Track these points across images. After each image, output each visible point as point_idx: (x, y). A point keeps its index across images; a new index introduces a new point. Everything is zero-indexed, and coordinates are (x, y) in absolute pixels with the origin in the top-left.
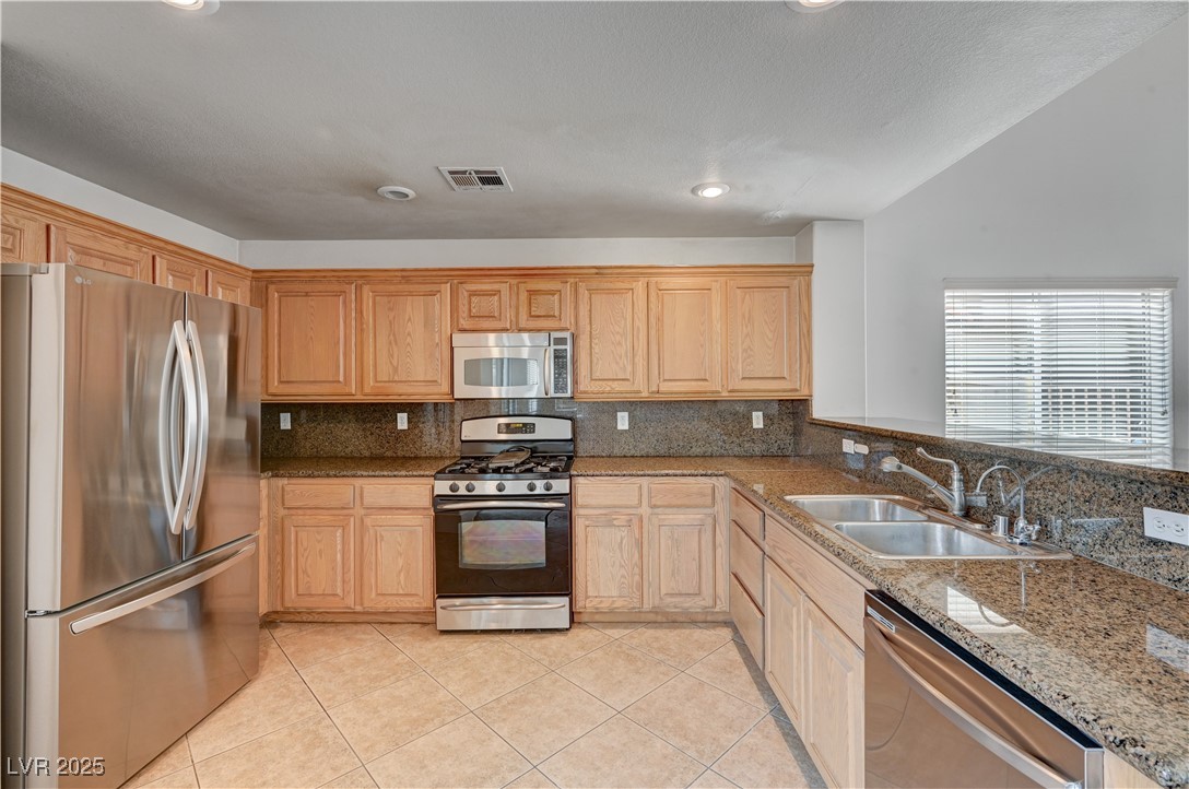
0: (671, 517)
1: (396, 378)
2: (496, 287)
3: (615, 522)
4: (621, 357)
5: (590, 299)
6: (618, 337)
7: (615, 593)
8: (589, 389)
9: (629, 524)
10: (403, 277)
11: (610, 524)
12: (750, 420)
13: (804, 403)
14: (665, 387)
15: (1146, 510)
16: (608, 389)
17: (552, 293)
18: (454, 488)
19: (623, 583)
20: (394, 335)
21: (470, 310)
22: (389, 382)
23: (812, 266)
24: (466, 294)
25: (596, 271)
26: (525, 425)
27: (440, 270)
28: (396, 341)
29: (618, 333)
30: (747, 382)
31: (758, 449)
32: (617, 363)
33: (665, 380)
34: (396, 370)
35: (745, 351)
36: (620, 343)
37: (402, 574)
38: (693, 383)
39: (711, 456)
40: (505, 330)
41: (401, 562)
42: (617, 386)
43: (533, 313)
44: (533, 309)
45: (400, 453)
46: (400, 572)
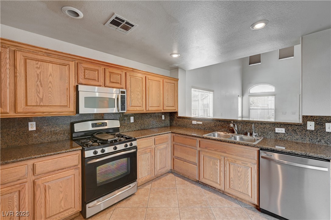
0: (160, 147)
1: (42, 104)
2: (97, 68)
3: (147, 152)
4: (139, 99)
5: (130, 79)
6: (138, 93)
7: (146, 174)
8: (130, 109)
9: (150, 152)
10: (45, 53)
11: (146, 153)
12: (162, 117)
13: (176, 113)
14: (150, 109)
15: (276, 128)
16: (136, 109)
17: (118, 74)
18: (95, 153)
19: (149, 170)
20: (40, 81)
21: (85, 76)
22: (36, 106)
23: (178, 79)
24: (83, 69)
25: (132, 70)
26: (103, 123)
27: (69, 54)
28: (41, 84)
29: (138, 91)
30: (167, 107)
31: (163, 125)
32: (138, 101)
33: (150, 107)
34: (41, 100)
35: (167, 99)
36: (139, 95)
37: (63, 202)
38: (156, 108)
39: (154, 128)
40: (100, 86)
41: (61, 196)
42: (138, 108)
43: (111, 81)
44: (111, 79)
45: (30, 143)
46: (61, 200)
